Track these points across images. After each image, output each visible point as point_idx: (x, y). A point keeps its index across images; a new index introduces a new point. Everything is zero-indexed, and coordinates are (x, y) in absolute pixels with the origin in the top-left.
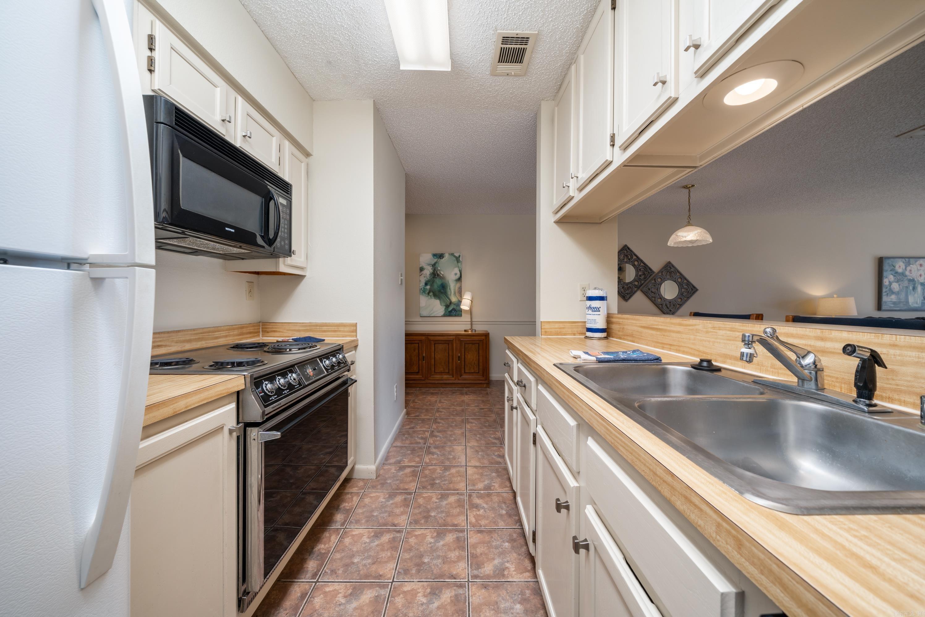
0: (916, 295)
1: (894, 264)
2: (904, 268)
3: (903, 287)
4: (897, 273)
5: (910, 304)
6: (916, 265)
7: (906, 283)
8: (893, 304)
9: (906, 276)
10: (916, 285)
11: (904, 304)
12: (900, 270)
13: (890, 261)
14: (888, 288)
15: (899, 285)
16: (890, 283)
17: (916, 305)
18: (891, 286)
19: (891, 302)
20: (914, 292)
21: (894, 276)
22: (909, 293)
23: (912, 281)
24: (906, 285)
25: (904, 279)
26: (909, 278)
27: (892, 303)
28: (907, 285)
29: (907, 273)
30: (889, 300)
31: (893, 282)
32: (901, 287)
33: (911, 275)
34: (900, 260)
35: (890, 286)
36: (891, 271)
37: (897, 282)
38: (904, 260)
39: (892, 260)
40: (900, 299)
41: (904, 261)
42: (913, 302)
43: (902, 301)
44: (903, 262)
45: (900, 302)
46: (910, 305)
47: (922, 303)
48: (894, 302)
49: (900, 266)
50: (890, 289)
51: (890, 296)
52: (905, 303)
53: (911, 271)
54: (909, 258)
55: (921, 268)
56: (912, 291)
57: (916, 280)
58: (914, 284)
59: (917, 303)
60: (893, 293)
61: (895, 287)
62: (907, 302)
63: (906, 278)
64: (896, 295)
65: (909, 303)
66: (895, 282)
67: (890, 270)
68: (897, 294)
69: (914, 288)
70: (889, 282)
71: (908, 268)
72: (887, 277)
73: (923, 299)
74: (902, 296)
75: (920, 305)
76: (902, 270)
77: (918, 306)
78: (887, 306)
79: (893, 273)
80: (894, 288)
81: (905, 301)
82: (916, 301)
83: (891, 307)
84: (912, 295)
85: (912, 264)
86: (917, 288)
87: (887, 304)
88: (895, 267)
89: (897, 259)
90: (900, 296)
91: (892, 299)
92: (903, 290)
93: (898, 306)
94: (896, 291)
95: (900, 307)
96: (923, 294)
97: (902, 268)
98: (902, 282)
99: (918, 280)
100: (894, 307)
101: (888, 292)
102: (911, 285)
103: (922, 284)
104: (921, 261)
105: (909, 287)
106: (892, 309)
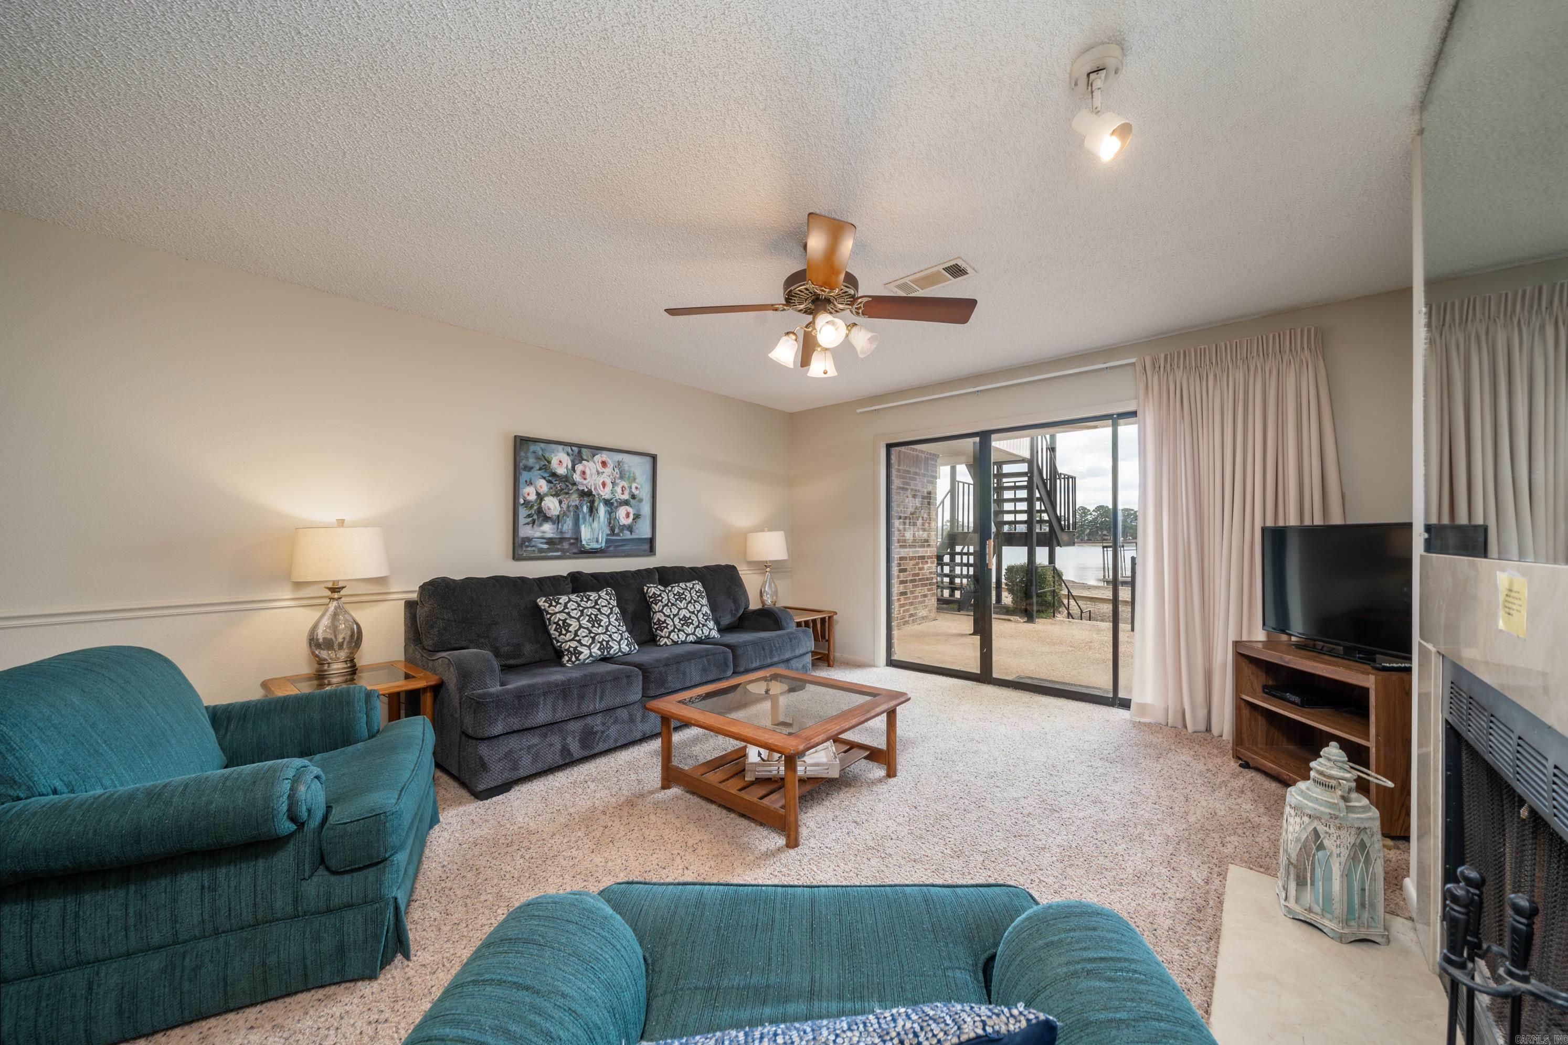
0: (595, 524)
1: (547, 455)
2: (570, 466)
3: (568, 507)
4: (554, 475)
5: (584, 543)
6: (594, 463)
7: (574, 499)
8: (546, 543)
9: (574, 484)
10: (596, 504)
11: (571, 544)
12: (561, 471)
13: (537, 448)
14: (535, 508)
15: (560, 502)
16: (541, 498)
17: (595, 545)
18: (542, 504)
19: (542, 538)
20: (591, 519)
21: (549, 482)
22: (581, 521)
23: (587, 494)
24: (573, 504)
25: (569, 490)
26: (580, 488)
27: (544, 541)
28: (577, 503)
29: (577, 477)
30: (538, 534)
31: (546, 495)
32: (564, 506)
33: (585, 482)
34: (560, 447)
35: (540, 503)
36: (540, 469)
37: (556, 495)
38: (569, 449)
39: (542, 445)
40: (561, 532)
41: (570, 451)
42: (589, 539)
43: (568, 536)
44: (568, 454)
45: (562, 539)
46: (583, 546)
47: (608, 541)
48: (551, 539)
49: (560, 462)
50: (540, 511)
51: (541, 525)
52: (572, 541)
53: (584, 473)
54: (580, 446)
55: (604, 470)
56: (587, 516)
57: (594, 493)
58: (592, 502)
59: (597, 541)
60: (546, 519)
61: (552, 506)
62: (578, 539)
63: (575, 488)
64: (554, 523)
65: (581, 541)
66: (552, 495)
67: (538, 467)
68: (557, 520)
69: (592, 510)
70: (538, 494)
71: (579, 468)
72: (531, 484)
73: (609, 532)
74: (568, 525)
75: (603, 545)
76: (565, 471)
77: (599, 546)
78: (533, 549)
79: (546, 475)
80: (549, 509)
81: (574, 537)
82: (596, 536)
83: (541, 550)
84: (587, 523)
85: (586, 460)
86: (597, 510)
87: (533, 543)
88: (549, 462)
89: (554, 446)
90: (562, 526)
91: (544, 532)
92: (568, 513)
93: (559, 546)
94: (552, 515)
95: (563, 550)
96: (610, 523)
97: (565, 465)
98: (567, 496)
99: (599, 494)
100: (549, 550)
101: (535, 517)
102: (585, 503)
103: (607, 502)
104: (604, 456)
105: (582, 507)
106: (543, 554)
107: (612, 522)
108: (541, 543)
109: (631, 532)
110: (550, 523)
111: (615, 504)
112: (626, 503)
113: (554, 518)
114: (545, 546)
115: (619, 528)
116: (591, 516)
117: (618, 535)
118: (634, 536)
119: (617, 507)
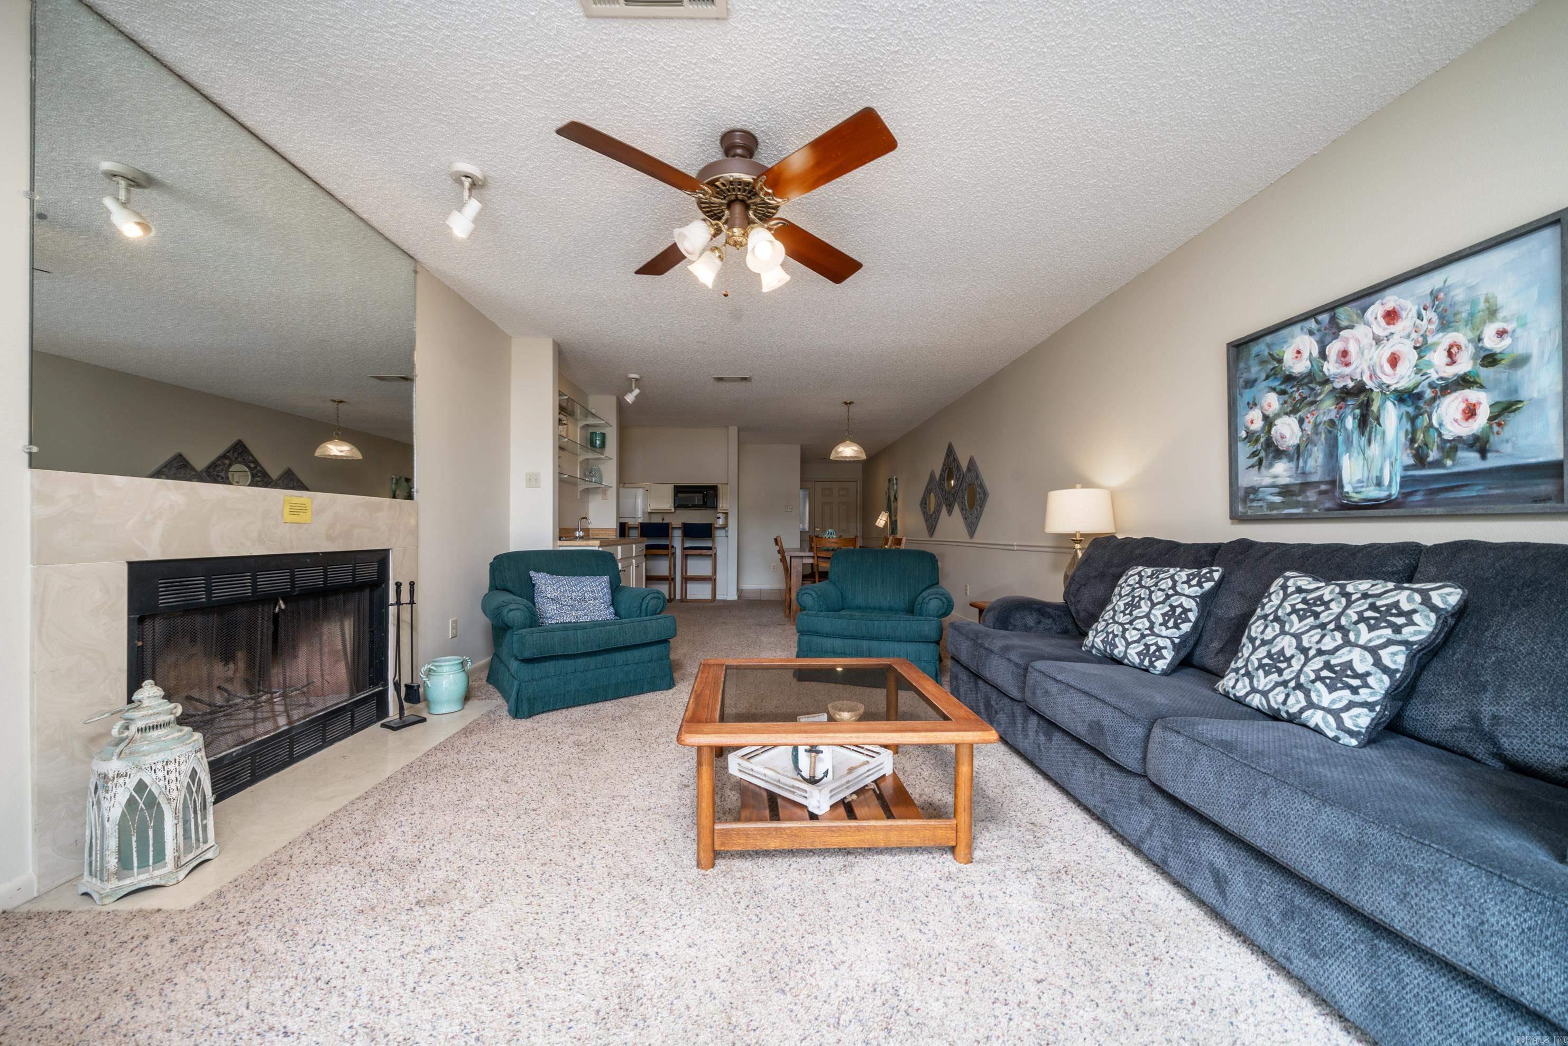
0: (1375, 449)
1: (1275, 352)
2: (1315, 353)
3: (1316, 426)
4: (1290, 377)
5: (1348, 488)
6: (1368, 322)
7: (1327, 408)
8: (1279, 494)
9: (1327, 381)
10: (1374, 408)
11: (1321, 493)
12: (1299, 367)
13: (1264, 346)
14: (1262, 440)
15: (1301, 421)
16: (1269, 421)
17: (1373, 493)
18: (1273, 432)
19: (1273, 486)
20: (1364, 440)
21: (1282, 393)
22: (1341, 447)
23: (1353, 392)
24: (1326, 418)
25: (1317, 395)
26: (1339, 385)
27: (1276, 490)
28: (1333, 415)
29: (1331, 368)
30: (1267, 481)
31: (1277, 416)
32: (1308, 427)
33: (1347, 370)
34: (1296, 328)
35: (1269, 431)
36: (1267, 377)
37: (1294, 411)
38: (1313, 323)
39: (1268, 339)
40: (1304, 473)
41: (1314, 325)
42: (1360, 481)
43: (1315, 478)
44: (1311, 333)
45: (1305, 486)
46: (1346, 496)
47: (1405, 482)
48: (1286, 486)
49: (1299, 352)
50: (1269, 444)
51: (1271, 465)
52: (1323, 487)
53: (1345, 353)
54: (1334, 307)
55: (1392, 328)
56: (1356, 435)
57: (1370, 384)
58: (1367, 405)
59: (1379, 484)
60: (1280, 453)
61: (1287, 433)
62: (1335, 482)
63: (1328, 388)
64: (1291, 460)
65: (1342, 487)
66: (1287, 414)
67: (1263, 376)
68: (1297, 453)
69: (1365, 421)
70: (1265, 418)
71: (1333, 349)
72: (1255, 405)
73: (1411, 461)
74: (1315, 461)
75: (1395, 491)
76: (1308, 364)
77: (1382, 494)
78: (1260, 503)
79: (1276, 384)
80: (1283, 437)
81: (1327, 479)
82: (1375, 473)
83: (1272, 506)
84: (1355, 449)
85: (1347, 328)
86: (1377, 419)
87: (1260, 495)
88: (1280, 361)
89: (1285, 332)
90: (1305, 462)
91: (1275, 477)
92: (1315, 438)
93: (1299, 498)
94: (1289, 447)
95: (1306, 505)
96: (1413, 441)
97: (1306, 355)
98: (1313, 408)
99: (1380, 385)
100: (1284, 505)
101: (1263, 454)
102: (1348, 410)
103: (1405, 397)
104: (1390, 299)
105: (1342, 419)
106: (1274, 512)
107: (1420, 436)
108: (1272, 494)
109: (1483, 456)
110: (1285, 460)
111: (1429, 394)
112: (1465, 382)
113: (1291, 450)
114: (1278, 499)
115: (1441, 448)
116: (1363, 434)
117: (1438, 464)
118: (1493, 461)
119: (1434, 399)
